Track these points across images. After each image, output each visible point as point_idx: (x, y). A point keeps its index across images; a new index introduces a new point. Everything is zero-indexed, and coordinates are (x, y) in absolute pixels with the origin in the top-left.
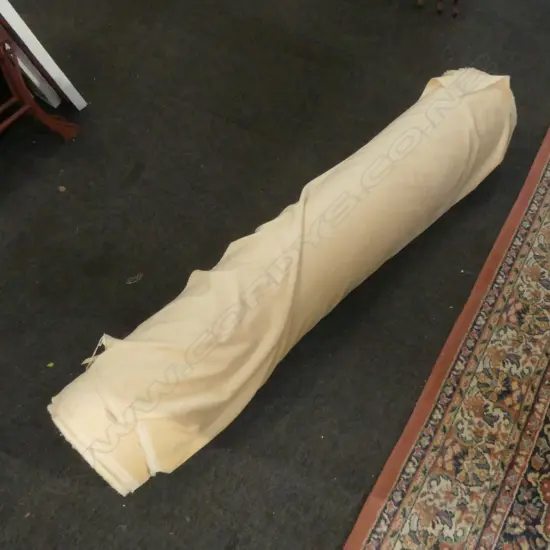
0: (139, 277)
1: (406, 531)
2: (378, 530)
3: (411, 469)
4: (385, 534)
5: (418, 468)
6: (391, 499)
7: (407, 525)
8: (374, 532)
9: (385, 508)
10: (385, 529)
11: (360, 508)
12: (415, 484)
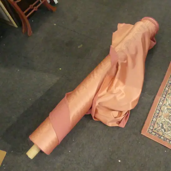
0: (81, 45)
1: (167, 104)
2: (160, 104)
3: (167, 89)
4: (162, 105)
5: (169, 88)
6: (162, 96)
7: (168, 102)
8: (159, 105)
9: (161, 99)
10: (162, 104)
11: (154, 99)
12: (168, 92)
